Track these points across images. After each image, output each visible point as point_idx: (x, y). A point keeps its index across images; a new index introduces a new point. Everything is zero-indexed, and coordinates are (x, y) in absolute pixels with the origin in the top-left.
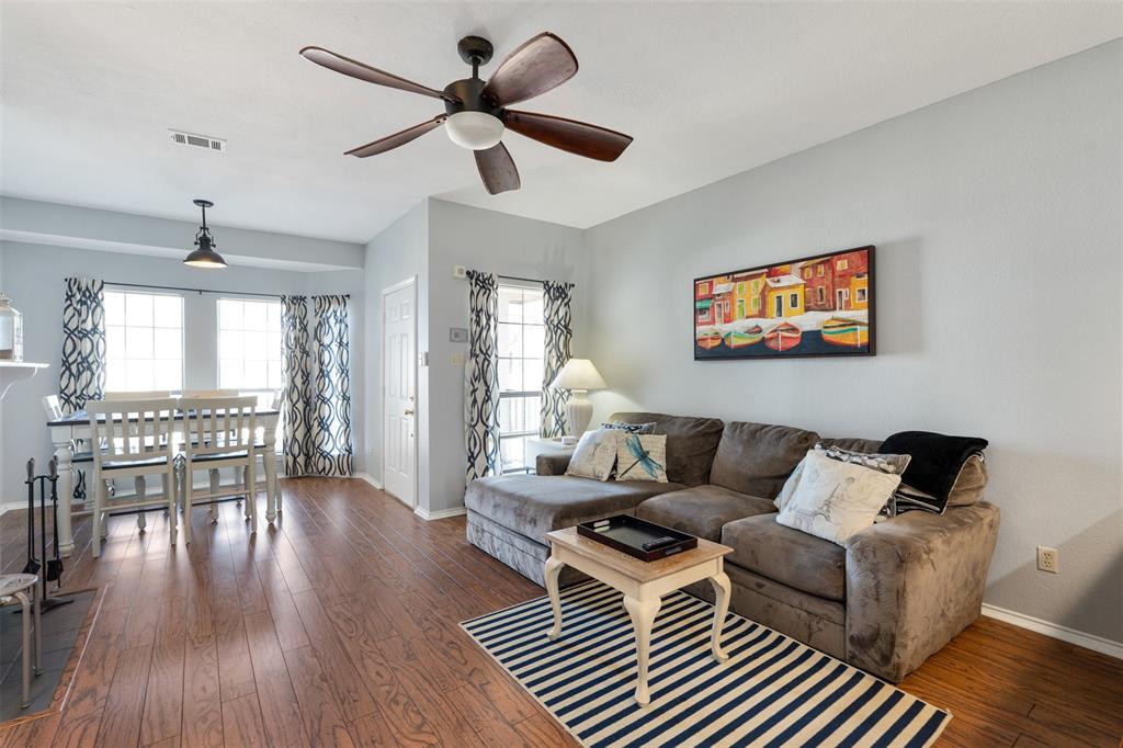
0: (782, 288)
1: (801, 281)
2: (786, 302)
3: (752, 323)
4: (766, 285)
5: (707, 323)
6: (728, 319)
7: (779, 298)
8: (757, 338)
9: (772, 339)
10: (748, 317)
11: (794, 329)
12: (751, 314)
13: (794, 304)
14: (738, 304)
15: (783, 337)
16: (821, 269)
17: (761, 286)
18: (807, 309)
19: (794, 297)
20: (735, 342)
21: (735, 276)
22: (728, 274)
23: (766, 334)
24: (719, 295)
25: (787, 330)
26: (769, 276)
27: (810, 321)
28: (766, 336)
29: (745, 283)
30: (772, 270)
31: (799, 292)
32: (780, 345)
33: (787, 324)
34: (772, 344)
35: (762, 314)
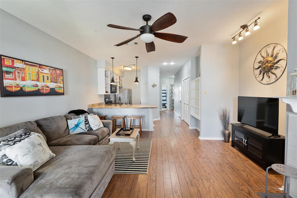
0: (44, 73)
1: (49, 73)
2: (46, 78)
3: (35, 83)
4: (39, 70)
5: (12, 79)
6: (23, 79)
7: (43, 76)
8: (36, 89)
9: (42, 89)
10: (32, 80)
11: (48, 87)
12: (33, 79)
13: (48, 79)
14: (27, 74)
15: (45, 89)
16: (54, 71)
17: (37, 71)
18: (51, 82)
19: (48, 77)
20: (27, 89)
21: (26, 62)
22: (23, 61)
23: (40, 87)
24: (18, 68)
25: (46, 87)
26: (40, 67)
27: (52, 85)
28: (40, 88)
29: (31, 67)
30: (40, 66)
31: (49, 76)
32: (44, 92)
33: (46, 85)
34: (42, 91)
35: (38, 80)
